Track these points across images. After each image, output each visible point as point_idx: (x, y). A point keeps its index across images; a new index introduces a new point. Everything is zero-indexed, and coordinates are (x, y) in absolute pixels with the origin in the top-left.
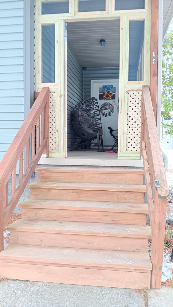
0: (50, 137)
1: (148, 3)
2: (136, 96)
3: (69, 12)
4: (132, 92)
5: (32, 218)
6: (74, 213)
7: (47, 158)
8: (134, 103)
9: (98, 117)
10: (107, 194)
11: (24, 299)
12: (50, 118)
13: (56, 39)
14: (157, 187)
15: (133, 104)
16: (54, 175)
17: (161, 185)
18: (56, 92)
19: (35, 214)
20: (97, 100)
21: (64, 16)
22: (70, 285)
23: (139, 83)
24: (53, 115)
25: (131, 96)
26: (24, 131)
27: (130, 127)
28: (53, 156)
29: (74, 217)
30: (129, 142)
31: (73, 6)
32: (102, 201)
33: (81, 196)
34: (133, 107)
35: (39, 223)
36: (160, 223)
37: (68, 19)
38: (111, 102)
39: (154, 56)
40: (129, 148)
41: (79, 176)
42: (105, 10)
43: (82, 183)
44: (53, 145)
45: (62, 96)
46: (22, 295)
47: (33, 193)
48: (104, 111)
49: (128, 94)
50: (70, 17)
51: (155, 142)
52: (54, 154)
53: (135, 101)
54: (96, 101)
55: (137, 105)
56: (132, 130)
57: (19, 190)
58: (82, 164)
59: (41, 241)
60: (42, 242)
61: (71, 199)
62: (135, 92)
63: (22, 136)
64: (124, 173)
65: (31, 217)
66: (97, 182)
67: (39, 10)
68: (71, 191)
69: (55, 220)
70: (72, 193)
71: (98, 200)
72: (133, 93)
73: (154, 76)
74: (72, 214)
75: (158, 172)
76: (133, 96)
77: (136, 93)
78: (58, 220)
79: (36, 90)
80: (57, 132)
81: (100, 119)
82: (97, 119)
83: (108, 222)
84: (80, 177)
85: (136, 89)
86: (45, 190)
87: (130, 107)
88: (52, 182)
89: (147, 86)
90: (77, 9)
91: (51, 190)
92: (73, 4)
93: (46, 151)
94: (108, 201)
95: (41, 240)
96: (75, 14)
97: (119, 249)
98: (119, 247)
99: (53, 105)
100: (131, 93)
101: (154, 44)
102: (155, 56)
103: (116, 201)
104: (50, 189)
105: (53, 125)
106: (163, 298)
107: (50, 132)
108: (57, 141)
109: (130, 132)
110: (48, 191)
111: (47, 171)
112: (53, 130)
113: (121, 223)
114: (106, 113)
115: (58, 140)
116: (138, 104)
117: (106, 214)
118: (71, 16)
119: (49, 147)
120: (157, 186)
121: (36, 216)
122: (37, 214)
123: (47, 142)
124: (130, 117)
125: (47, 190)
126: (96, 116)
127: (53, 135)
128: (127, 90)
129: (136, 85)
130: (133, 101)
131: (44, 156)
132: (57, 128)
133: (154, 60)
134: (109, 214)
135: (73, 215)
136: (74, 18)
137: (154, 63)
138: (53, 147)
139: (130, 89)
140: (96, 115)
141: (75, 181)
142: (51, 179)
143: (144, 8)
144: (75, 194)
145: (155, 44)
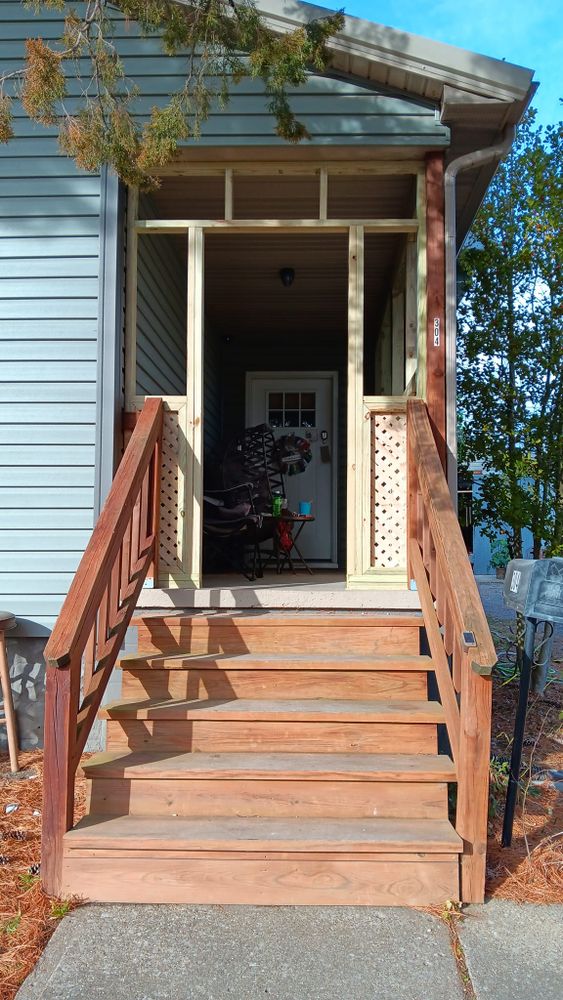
0: (162, 532)
2: (391, 425)
7: (155, 587)
8: (388, 442)
9: (277, 478)
11: (146, 942)
12: (163, 479)
14: (469, 647)
15: (384, 445)
17: (478, 641)
18: (182, 412)
20: (271, 433)
22: (258, 906)
24: (170, 472)
25: (378, 425)
27: (377, 504)
30: (377, 545)
34: (384, 452)
36: (477, 737)
38: (299, 432)
39: (436, 327)
40: (376, 559)
44: (168, 552)
45: (197, 421)
46: (139, 934)
47: (130, 683)
48: (284, 460)
49: (372, 419)
53: (391, 439)
54: (270, 436)
55: (394, 448)
56: (384, 512)
57: (101, 672)
58: (253, 605)
59: (170, 804)
60: (172, 806)
62: (389, 416)
64: (370, 626)
72: (385, 419)
76: (384, 425)
77: (391, 419)
80: (183, 516)
81: (282, 484)
82: (272, 484)
83: (339, 750)
84: (252, 638)
85: (392, 409)
87: (377, 452)
89: (420, 401)
93: (152, 571)
94: (335, 697)
97: (375, 813)
99: (171, 446)
102: (439, 328)
105: (169, 498)
106: (491, 922)
107: (163, 519)
109: (377, 518)
112: (169, 512)
113: (374, 751)
114: (291, 466)
116: (398, 445)
119: (159, 557)
120: (470, 644)
121: (146, 741)
123: (156, 545)
124: (377, 478)
126: (271, 475)
127: (170, 525)
128: (368, 411)
131: (149, 582)
132: (182, 506)
133: (435, 338)
136: (230, 225)
137: (435, 345)
138: (168, 559)
139: (377, 407)
140: (271, 472)
143: (413, 216)
144: (248, 681)
145: (440, 298)
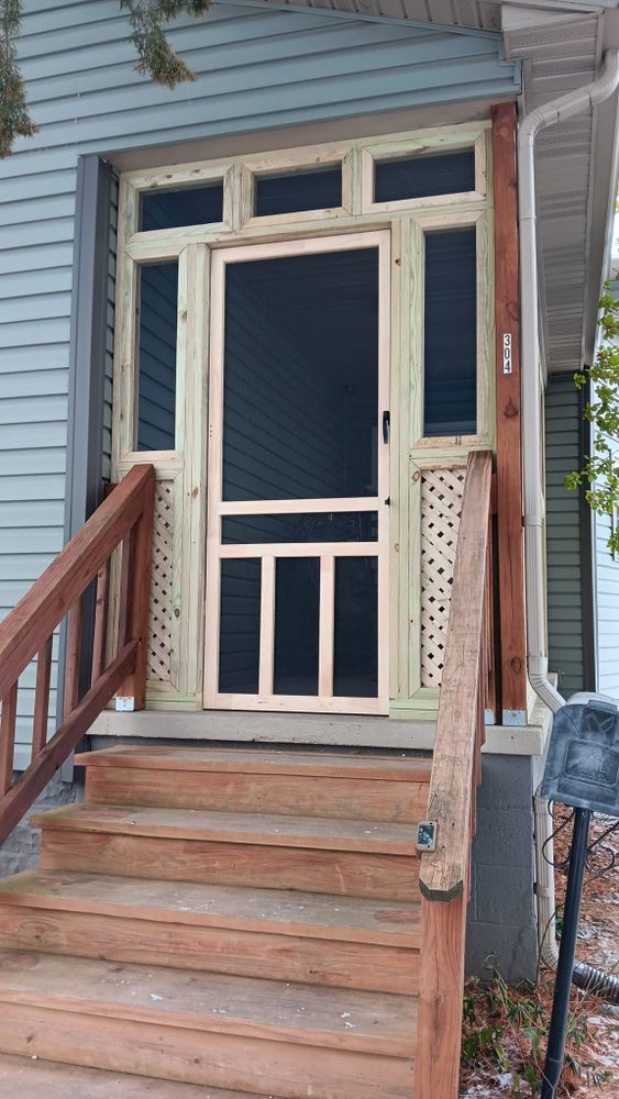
0: (155, 636)
1: (484, 170)
2: (451, 488)
3: (224, 218)
4: (439, 474)
5: (27, 944)
6: (170, 935)
7: (135, 710)
8: (446, 512)
10: (313, 862)
12: (157, 567)
13: (181, 308)
14: (422, 852)
15: (441, 516)
16: (141, 777)
17: (440, 842)
18: (179, 481)
19: (37, 928)
21: (207, 233)
23: (458, 443)
24: (165, 559)
25: (432, 489)
26: (20, 620)
27: (432, 599)
28: (159, 706)
29: (171, 951)
30: (431, 656)
31: (237, 199)
32: (291, 890)
33: (217, 864)
34: (441, 525)
35: (39, 966)
37: (220, 242)
39: (505, 347)
40: (431, 675)
41: (226, 784)
42: (339, 204)
43: (236, 811)
44: (162, 663)
45: (195, 493)
47: (50, 846)
49: (423, 480)
50: (226, 233)
51: (463, 665)
52: (164, 696)
53: (450, 507)
55: (455, 520)
56: (441, 609)
58: (255, 737)
59: (30, 1039)
60: (31, 1043)
61: (180, 877)
62: (447, 476)
63: (9, 640)
64: (389, 779)
65: (22, 939)
66: (293, 812)
67: (129, 217)
68: (181, 846)
69: (102, 959)
70: (185, 851)
71: (277, 886)
72: (442, 479)
73: (507, 416)
74: (164, 937)
75: (441, 788)
76: (441, 488)
77: (451, 479)
78: (114, 958)
79: (114, 474)
80: (177, 616)
83: (292, 976)
84: (230, 789)
85: (449, 465)
86: (90, 837)
87: (431, 525)
88: (133, 804)
89: (486, 452)
90: (248, 208)
91: (111, 837)
92: (237, 190)
93: (132, 688)
94: (314, 888)
95: (29, 1033)
96: (242, 223)
98: (310, 1087)
99: (166, 525)
100: (432, 479)
101: (507, 305)
102: (509, 347)
103: (344, 890)
104: (108, 834)
105: (164, 593)
107: (156, 619)
108: (176, 650)
109: (432, 619)
110: (99, 841)
111: (118, 763)
112: (164, 610)
113: (344, 984)
115: (177, 645)
117: (286, 945)
118: (228, 229)
119: (149, 669)
120: (424, 847)
121: (37, 937)
122: (43, 930)
123: (139, 655)
124: (431, 561)
125: (98, 837)
127: (163, 627)
128: (417, 469)
129: (451, 450)
130: (440, 506)
131: (124, 703)
132: (178, 602)
133: (506, 361)
134: (298, 944)
135: (165, 942)
136: (238, 237)
137: (506, 371)
138: (161, 672)
139: (429, 464)
141: (211, 802)
142: (129, 794)
143: (472, 188)
144: (194, 857)
145: (511, 306)
